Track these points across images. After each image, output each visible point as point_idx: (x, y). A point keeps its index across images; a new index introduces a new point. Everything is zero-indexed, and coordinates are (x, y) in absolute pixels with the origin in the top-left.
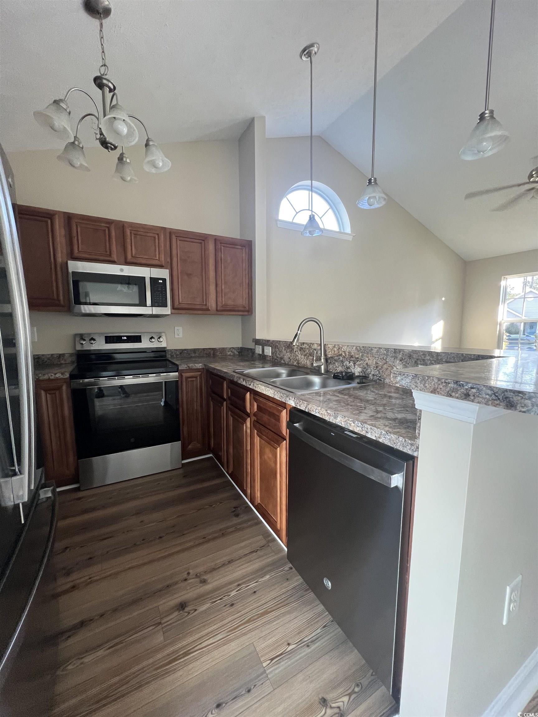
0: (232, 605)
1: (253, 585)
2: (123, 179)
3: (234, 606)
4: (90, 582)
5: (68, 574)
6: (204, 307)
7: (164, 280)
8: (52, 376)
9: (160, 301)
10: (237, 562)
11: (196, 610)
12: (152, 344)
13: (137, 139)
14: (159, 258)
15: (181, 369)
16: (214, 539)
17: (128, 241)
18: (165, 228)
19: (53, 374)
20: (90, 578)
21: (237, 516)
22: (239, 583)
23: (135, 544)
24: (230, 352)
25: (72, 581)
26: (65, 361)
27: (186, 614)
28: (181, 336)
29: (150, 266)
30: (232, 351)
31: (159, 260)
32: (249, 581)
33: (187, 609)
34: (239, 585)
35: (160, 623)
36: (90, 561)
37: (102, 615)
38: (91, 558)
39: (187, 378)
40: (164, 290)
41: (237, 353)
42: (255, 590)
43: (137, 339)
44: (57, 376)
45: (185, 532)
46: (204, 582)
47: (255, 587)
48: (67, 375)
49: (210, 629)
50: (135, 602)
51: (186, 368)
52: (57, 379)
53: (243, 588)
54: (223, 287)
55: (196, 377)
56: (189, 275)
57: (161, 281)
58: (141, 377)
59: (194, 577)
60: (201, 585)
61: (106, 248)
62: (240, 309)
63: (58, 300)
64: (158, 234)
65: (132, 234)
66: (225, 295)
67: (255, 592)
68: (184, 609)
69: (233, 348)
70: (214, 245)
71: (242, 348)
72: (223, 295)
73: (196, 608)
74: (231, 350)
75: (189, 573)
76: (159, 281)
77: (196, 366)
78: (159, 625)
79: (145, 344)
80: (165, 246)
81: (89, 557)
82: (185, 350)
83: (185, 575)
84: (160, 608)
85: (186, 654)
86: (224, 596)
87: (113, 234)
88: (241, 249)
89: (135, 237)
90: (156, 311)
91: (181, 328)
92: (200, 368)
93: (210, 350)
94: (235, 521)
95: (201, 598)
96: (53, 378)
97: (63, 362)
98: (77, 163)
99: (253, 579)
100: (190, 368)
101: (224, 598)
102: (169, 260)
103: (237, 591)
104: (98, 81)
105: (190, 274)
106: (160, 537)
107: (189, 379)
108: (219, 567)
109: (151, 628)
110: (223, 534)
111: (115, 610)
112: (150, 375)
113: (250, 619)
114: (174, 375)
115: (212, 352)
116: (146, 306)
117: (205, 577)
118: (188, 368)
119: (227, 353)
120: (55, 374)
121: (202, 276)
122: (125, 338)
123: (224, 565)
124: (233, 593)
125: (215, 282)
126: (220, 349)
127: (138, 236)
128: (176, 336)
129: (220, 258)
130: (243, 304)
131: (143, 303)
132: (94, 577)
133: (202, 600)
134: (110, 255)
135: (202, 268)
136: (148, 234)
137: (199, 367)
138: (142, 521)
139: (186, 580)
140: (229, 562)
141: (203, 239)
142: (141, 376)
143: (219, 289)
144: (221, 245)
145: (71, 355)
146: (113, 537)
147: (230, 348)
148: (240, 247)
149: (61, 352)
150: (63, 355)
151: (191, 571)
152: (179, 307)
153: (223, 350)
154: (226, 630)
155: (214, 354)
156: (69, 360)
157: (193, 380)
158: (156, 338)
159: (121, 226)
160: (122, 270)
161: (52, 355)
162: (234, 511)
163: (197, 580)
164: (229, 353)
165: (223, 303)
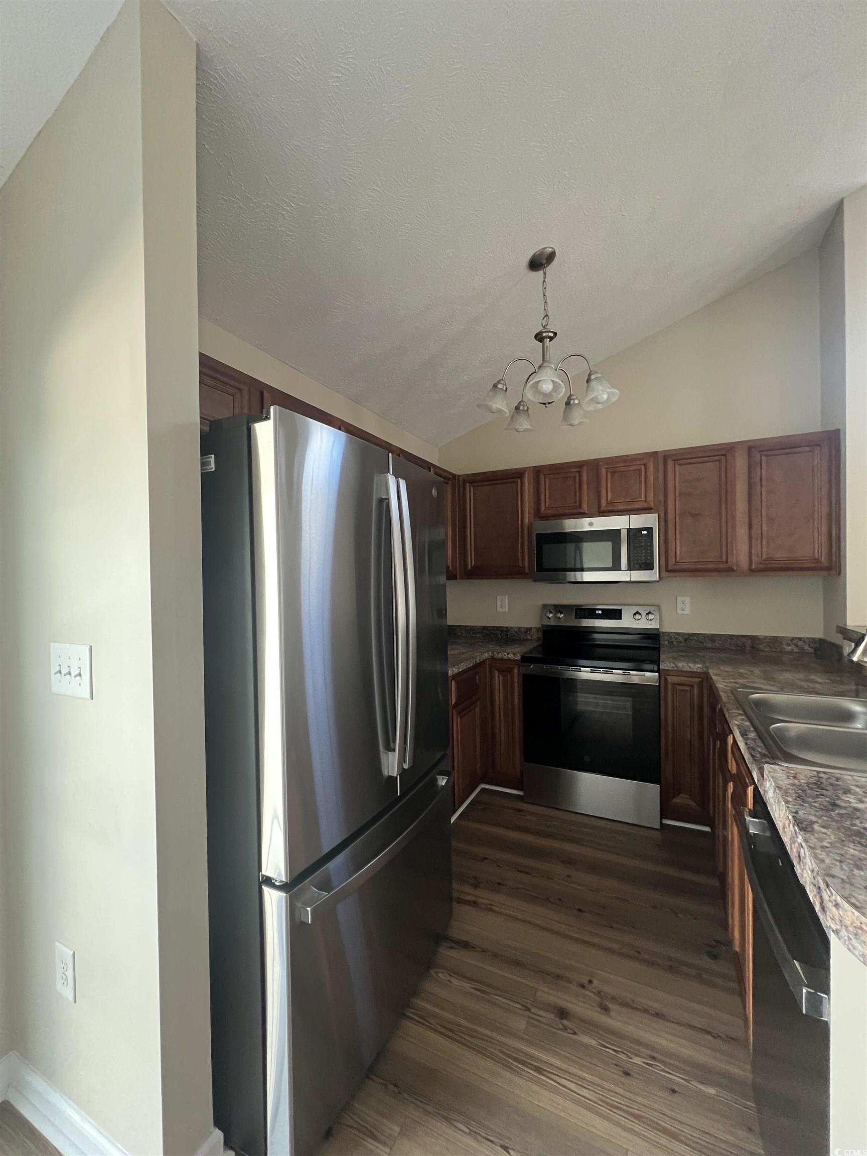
0: (627, 1074)
1: (677, 1078)
2: (571, 425)
3: (628, 1077)
4: (489, 909)
5: (476, 886)
6: (722, 566)
7: (650, 530)
8: (505, 655)
9: (641, 562)
10: (668, 1024)
11: (575, 1033)
12: (637, 622)
13: (564, 390)
14: (646, 497)
15: (663, 668)
16: (651, 964)
17: (603, 483)
18: (656, 453)
19: (506, 654)
20: (491, 905)
21: (714, 957)
22: (655, 1055)
23: (548, 899)
24: (793, 647)
25: (476, 896)
26: (532, 636)
27: (561, 1027)
28: (687, 611)
29: (629, 513)
30: (796, 645)
31: (646, 501)
32: (677, 1069)
33: (565, 1022)
34: (653, 1058)
35: (529, 1010)
36: (498, 886)
37: (484, 951)
38: (499, 884)
39: (674, 684)
40: (649, 544)
41: (811, 650)
42: (676, 1089)
43: (616, 614)
44: (511, 656)
45: (614, 925)
46: (606, 1010)
47: (678, 1084)
48: (518, 657)
49: (580, 1073)
50: (516, 964)
51: (673, 667)
52: (509, 660)
53: (658, 1068)
54: (765, 528)
55: (692, 686)
56: (695, 516)
57: (645, 532)
58: (602, 672)
59: (594, 991)
60: (599, 1010)
61: (575, 500)
62: (806, 565)
63: (523, 567)
64: (645, 465)
65: (608, 472)
66: (768, 543)
67: (674, 1091)
68: (562, 1019)
69: (800, 639)
70: (746, 457)
71: (822, 641)
72: (764, 543)
73: (577, 1032)
74: (795, 642)
75: (590, 982)
76: (643, 532)
77: (690, 668)
78: (526, 1010)
79: (627, 622)
80: (656, 478)
81: (499, 881)
82: (694, 635)
83: (585, 981)
84: (539, 993)
85: (538, 1070)
86: (622, 1052)
87: (585, 478)
88: (810, 451)
89: (612, 477)
90: (637, 575)
91: (688, 598)
92: (699, 671)
93: (744, 640)
94: (705, 962)
95: (591, 1027)
96: (505, 657)
97: (529, 637)
98: (521, 429)
99: (685, 1072)
100: (680, 669)
101: (621, 1053)
102: (661, 498)
103: (644, 1063)
104: (539, 337)
105: (697, 515)
106: (579, 910)
107: (679, 687)
108: (636, 1009)
109: (518, 1006)
110: (672, 968)
111: (495, 955)
112: (614, 671)
113: (644, 1117)
114: (650, 677)
115: (749, 643)
116: (621, 571)
117: (610, 1006)
118: (676, 668)
119: (785, 647)
120: (508, 654)
121: (720, 513)
122: (600, 612)
123: (645, 1011)
124: (637, 1060)
125: (747, 520)
126: (766, 637)
127: (617, 473)
128: (680, 612)
129: (758, 478)
130: (814, 556)
131: (616, 567)
132: (494, 906)
133: (589, 1030)
134: (580, 506)
135: (721, 499)
136: (631, 468)
137: (697, 669)
138: (569, 876)
139: (583, 986)
140: (658, 1015)
141: (724, 453)
142: (602, 670)
143: (756, 532)
144: (761, 455)
145: (538, 629)
146: (530, 874)
147: (793, 639)
148: (807, 449)
149: (528, 626)
150: (530, 629)
151: (595, 982)
152: (676, 567)
153: (775, 641)
154: (599, 1094)
155: (753, 647)
156: (535, 637)
157: (686, 691)
158: (644, 614)
159: (594, 465)
160: (591, 524)
161: (520, 628)
162: (713, 947)
163: (598, 999)
164: (789, 648)
165: (764, 557)
